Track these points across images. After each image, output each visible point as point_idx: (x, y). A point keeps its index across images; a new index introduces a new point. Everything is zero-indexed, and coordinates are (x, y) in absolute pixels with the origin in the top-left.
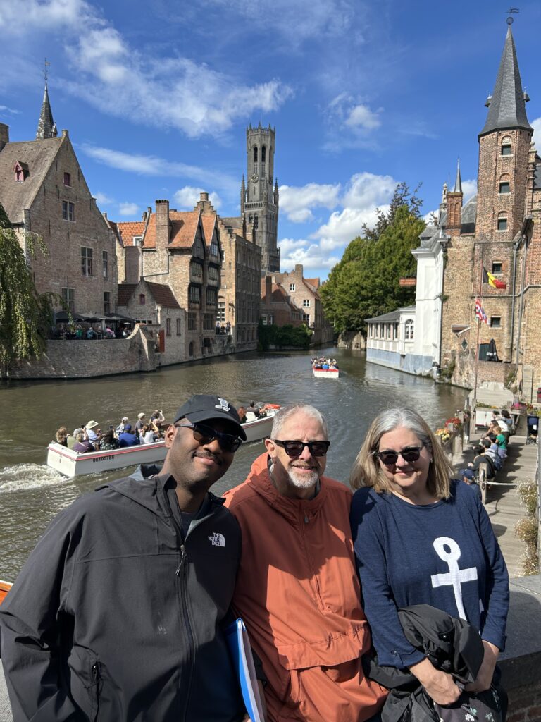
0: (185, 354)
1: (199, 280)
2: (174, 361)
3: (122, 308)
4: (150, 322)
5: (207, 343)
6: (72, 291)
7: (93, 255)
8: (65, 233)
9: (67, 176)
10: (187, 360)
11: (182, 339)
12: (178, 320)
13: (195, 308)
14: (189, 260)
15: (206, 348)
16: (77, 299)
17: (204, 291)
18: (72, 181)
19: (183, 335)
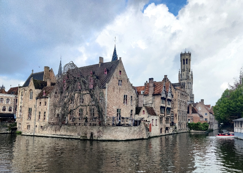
0: (159, 133)
1: (164, 105)
2: (155, 135)
3: (137, 116)
4: (146, 121)
5: (167, 129)
6: (120, 109)
8: (119, 90)
9: (120, 71)
10: (160, 135)
12: (156, 120)
13: (162, 116)
14: (160, 98)
15: (167, 131)
17: (166, 109)
18: (122, 73)
19: (158, 126)
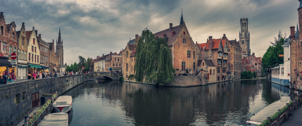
0: (216, 81)
1: (221, 58)
2: (212, 82)
3: (198, 67)
5: (224, 77)
7: (191, 52)
8: (183, 47)
11: (215, 76)
13: (220, 67)
14: (217, 52)
15: (223, 79)
16: (186, 65)
17: (222, 61)
18: (185, 34)
19: (216, 74)
